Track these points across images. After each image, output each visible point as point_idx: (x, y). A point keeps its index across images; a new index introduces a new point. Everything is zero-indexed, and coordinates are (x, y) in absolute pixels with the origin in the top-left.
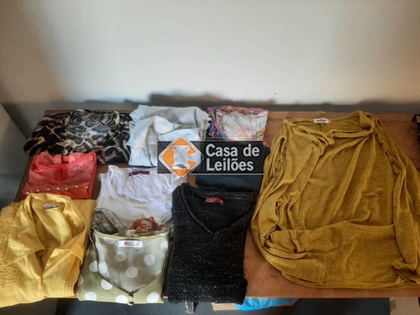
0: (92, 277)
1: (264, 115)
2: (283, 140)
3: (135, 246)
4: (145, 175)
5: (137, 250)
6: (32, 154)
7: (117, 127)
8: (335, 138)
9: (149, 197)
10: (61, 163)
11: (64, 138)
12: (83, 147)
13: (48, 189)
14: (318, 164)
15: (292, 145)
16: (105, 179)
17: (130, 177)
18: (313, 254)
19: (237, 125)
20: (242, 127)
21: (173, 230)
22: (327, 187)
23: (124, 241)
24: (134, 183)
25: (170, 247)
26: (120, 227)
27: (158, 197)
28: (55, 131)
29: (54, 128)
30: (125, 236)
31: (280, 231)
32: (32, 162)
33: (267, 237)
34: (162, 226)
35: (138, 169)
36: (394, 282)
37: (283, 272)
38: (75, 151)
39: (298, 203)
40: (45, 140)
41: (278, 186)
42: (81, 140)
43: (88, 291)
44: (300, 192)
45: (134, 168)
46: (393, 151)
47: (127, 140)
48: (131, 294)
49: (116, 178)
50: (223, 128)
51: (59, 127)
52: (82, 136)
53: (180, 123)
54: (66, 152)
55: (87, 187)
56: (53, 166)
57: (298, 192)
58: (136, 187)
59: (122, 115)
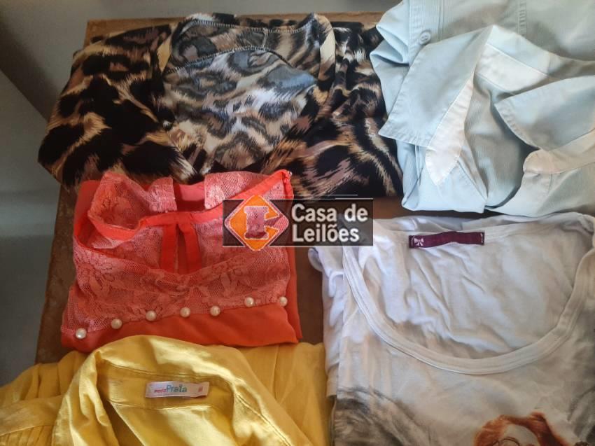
4: (470, 248)
6: (70, 176)
10: (175, 208)
11: (173, 115)
12: (240, 148)
17: (415, 253)
24: (437, 278)
28: (133, 89)
29: (130, 82)
38: (218, 168)
40: (105, 122)
42: (227, 121)
45: (422, 220)
49: (375, 260)
51: (143, 76)
52: (229, 109)
54: (188, 168)
55: (284, 301)
56: (150, 220)
58: (449, 291)
59: (341, 29)
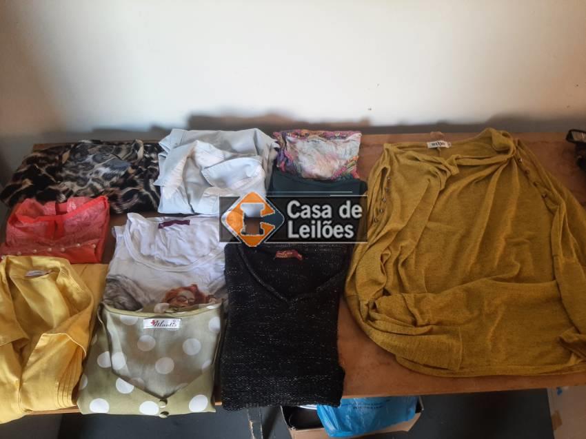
0: (101, 375)
1: (355, 138)
2: (384, 170)
3: (169, 327)
4: (183, 226)
5: (173, 332)
6: (12, 204)
7: (140, 162)
8: (460, 166)
9: (189, 257)
10: (55, 213)
11: (62, 179)
12: (89, 189)
13: (35, 251)
14: (438, 203)
15: (399, 179)
16: (123, 233)
17: (160, 230)
18: (441, 327)
19: (318, 153)
20: (324, 155)
21: (227, 302)
22: (454, 234)
23: (152, 320)
24: (166, 238)
25: (224, 327)
26: (145, 302)
27: (203, 256)
28: (47, 170)
29: (46, 167)
30: (153, 312)
31: (390, 297)
32: (12, 214)
33: (371, 306)
34: (209, 297)
35: (172, 219)
36: (566, 362)
37: (398, 355)
38: (76, 196)
39: (414, 256)
40: (32, 183)
41: (383, 233)
42: (86, 180)
43: (94, 398)
44: (416, 241)
45: (166, 218)
46: (544, 180)
47: (156, 178)
48: (164, 399)
49: (139, 231)
50: (297, 157)
51: (53, 165)
52: (88, 176)
53: (233, 151)
54: (64, 197)
55: (94, 246)
56: (42, 217)
57: (412, 241)
58: (170, 243)
59: (148, 146)
